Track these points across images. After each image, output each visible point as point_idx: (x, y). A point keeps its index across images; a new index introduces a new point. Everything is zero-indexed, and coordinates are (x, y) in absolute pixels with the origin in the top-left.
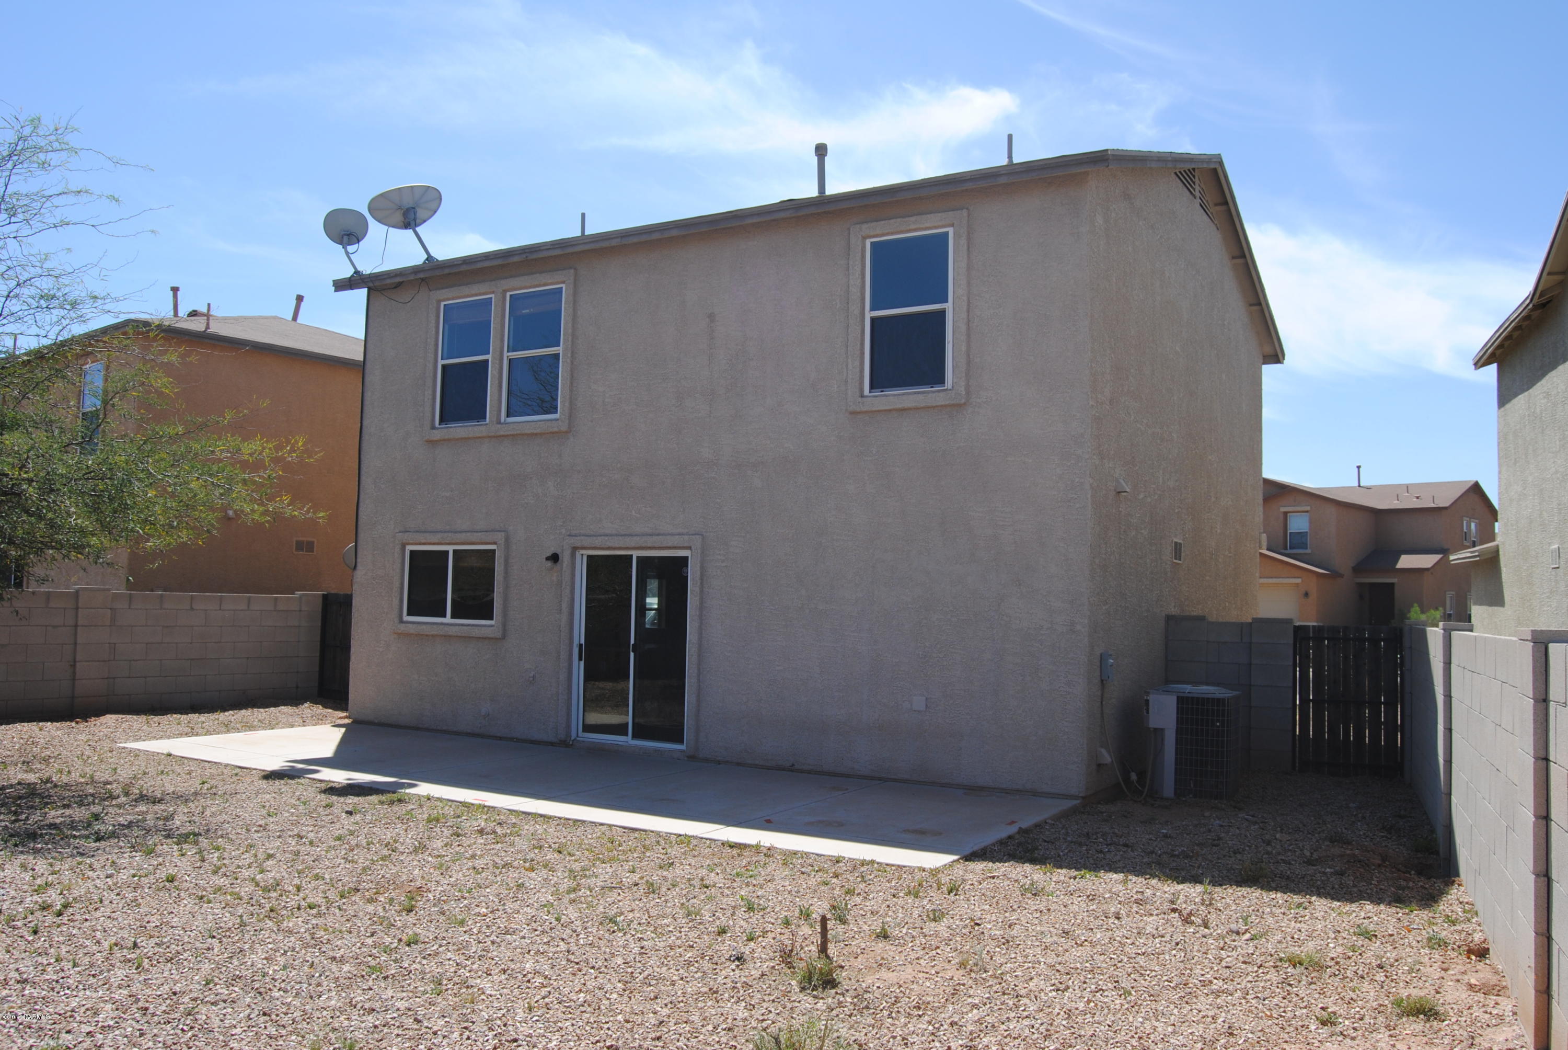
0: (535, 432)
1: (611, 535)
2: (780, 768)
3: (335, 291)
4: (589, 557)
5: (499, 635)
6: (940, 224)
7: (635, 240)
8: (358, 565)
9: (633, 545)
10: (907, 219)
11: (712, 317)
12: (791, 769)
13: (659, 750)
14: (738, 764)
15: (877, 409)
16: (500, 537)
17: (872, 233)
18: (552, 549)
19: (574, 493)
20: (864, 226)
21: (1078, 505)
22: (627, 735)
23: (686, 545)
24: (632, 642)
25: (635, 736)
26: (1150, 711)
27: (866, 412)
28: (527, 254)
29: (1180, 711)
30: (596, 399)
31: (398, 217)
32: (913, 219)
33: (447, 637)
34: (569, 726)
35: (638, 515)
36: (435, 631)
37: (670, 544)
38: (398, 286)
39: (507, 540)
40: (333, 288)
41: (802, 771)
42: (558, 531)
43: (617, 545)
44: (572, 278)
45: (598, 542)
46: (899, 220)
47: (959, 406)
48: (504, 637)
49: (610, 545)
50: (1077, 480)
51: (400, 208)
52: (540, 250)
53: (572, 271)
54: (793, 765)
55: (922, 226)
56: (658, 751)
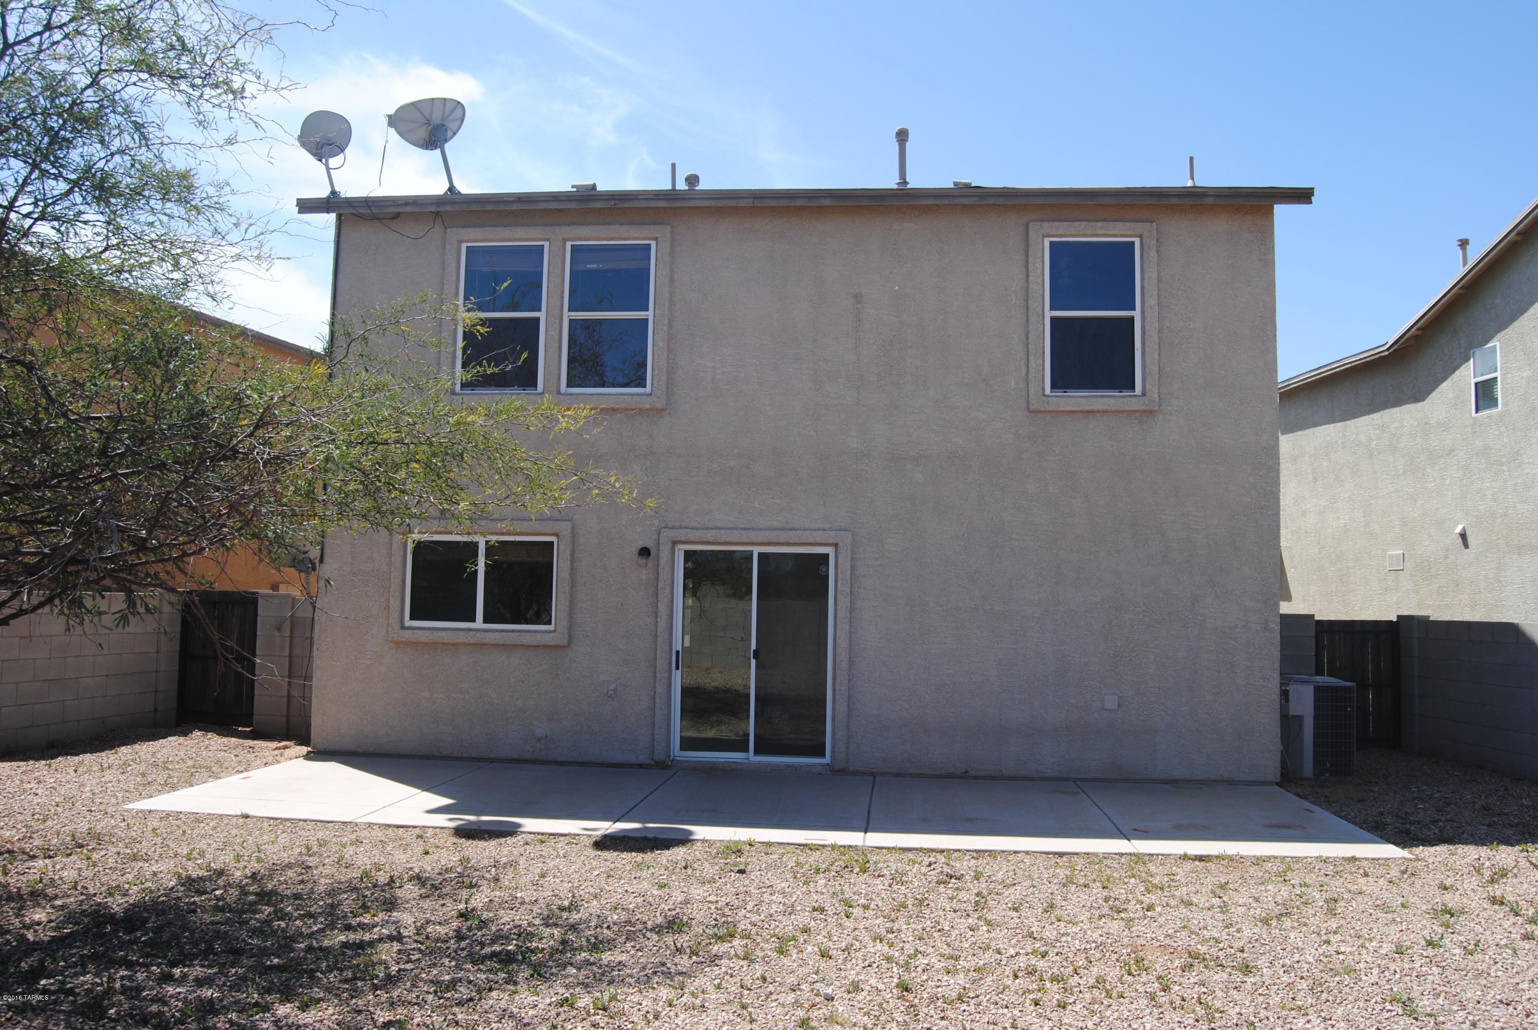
0: (617, 407)
1: (726, 529)
2: (949, 776)
3: (299, 212)
4: (686, 552)
5: (564, 642)
6: (1128, 233)
7: (774, 203)
8: (326, 556)
9: (760, 540)
10: (1093, 223)
11: (858, 298)
12: (965, 776)
13: (792, 766)
14: (898, 775)
15: (1063, 409)
16: (564, 528)
17: (1054, 233)
18: (641, 542)
19: (671, 480)
20: (1046, 225)
21: (1270, 513)
22: (747, 750)
23: (831, 541)
24: (753, 647)
25: (757, 752)
26: (1291, 699)
27: (1050, 412)
28: (616, 202)
29: (1316, 698)
30: (702, 374)
31: (422, 133)
32: (1100, 224)
33: (480, 646)
34: (668, 745)
35: (763, 508)
36: (461, 638)
37: (811, 540)
38: (396, 216)
39: (573, 529)
40: (297, 208)
41: (975, 778)
42: (649, 523)
43: (738, 540)
44: (668, 235)
45: (710, 535)
46: (1084, 223)
47: (1150, 413)
48: (569, 646)
49: (728, 539)
50: (1269, 489)
51: (428, 122)
52: (636, 199)
53: (668, 227)
54: (967, 772)
55: (1108, 232)
56: (789, 766)
